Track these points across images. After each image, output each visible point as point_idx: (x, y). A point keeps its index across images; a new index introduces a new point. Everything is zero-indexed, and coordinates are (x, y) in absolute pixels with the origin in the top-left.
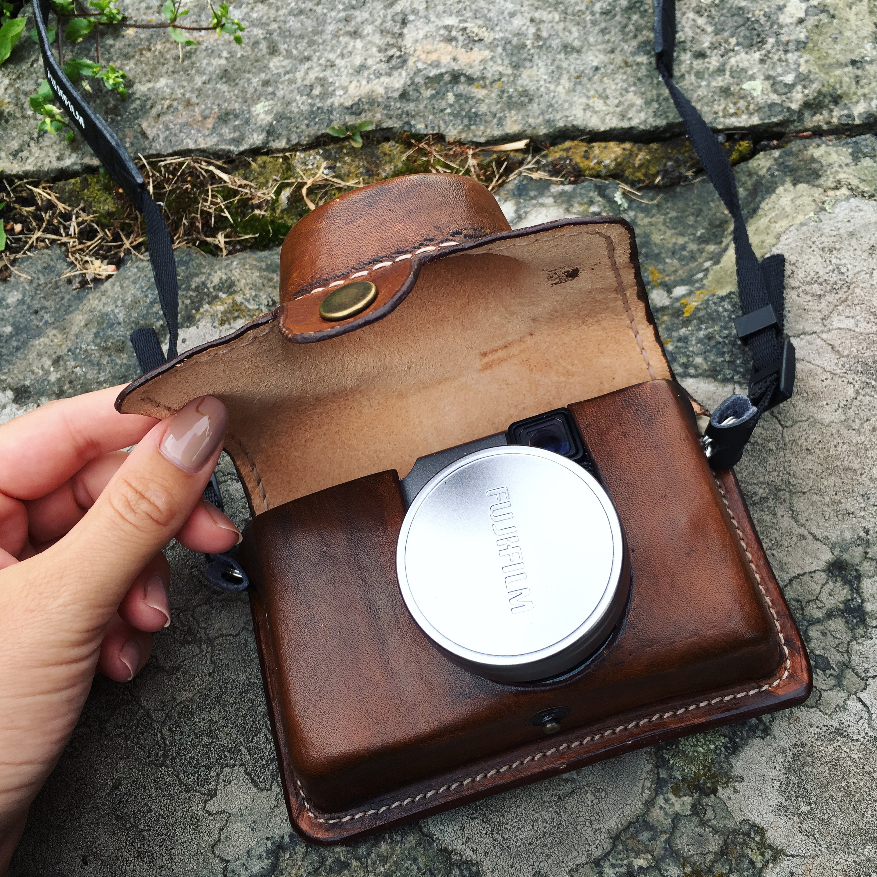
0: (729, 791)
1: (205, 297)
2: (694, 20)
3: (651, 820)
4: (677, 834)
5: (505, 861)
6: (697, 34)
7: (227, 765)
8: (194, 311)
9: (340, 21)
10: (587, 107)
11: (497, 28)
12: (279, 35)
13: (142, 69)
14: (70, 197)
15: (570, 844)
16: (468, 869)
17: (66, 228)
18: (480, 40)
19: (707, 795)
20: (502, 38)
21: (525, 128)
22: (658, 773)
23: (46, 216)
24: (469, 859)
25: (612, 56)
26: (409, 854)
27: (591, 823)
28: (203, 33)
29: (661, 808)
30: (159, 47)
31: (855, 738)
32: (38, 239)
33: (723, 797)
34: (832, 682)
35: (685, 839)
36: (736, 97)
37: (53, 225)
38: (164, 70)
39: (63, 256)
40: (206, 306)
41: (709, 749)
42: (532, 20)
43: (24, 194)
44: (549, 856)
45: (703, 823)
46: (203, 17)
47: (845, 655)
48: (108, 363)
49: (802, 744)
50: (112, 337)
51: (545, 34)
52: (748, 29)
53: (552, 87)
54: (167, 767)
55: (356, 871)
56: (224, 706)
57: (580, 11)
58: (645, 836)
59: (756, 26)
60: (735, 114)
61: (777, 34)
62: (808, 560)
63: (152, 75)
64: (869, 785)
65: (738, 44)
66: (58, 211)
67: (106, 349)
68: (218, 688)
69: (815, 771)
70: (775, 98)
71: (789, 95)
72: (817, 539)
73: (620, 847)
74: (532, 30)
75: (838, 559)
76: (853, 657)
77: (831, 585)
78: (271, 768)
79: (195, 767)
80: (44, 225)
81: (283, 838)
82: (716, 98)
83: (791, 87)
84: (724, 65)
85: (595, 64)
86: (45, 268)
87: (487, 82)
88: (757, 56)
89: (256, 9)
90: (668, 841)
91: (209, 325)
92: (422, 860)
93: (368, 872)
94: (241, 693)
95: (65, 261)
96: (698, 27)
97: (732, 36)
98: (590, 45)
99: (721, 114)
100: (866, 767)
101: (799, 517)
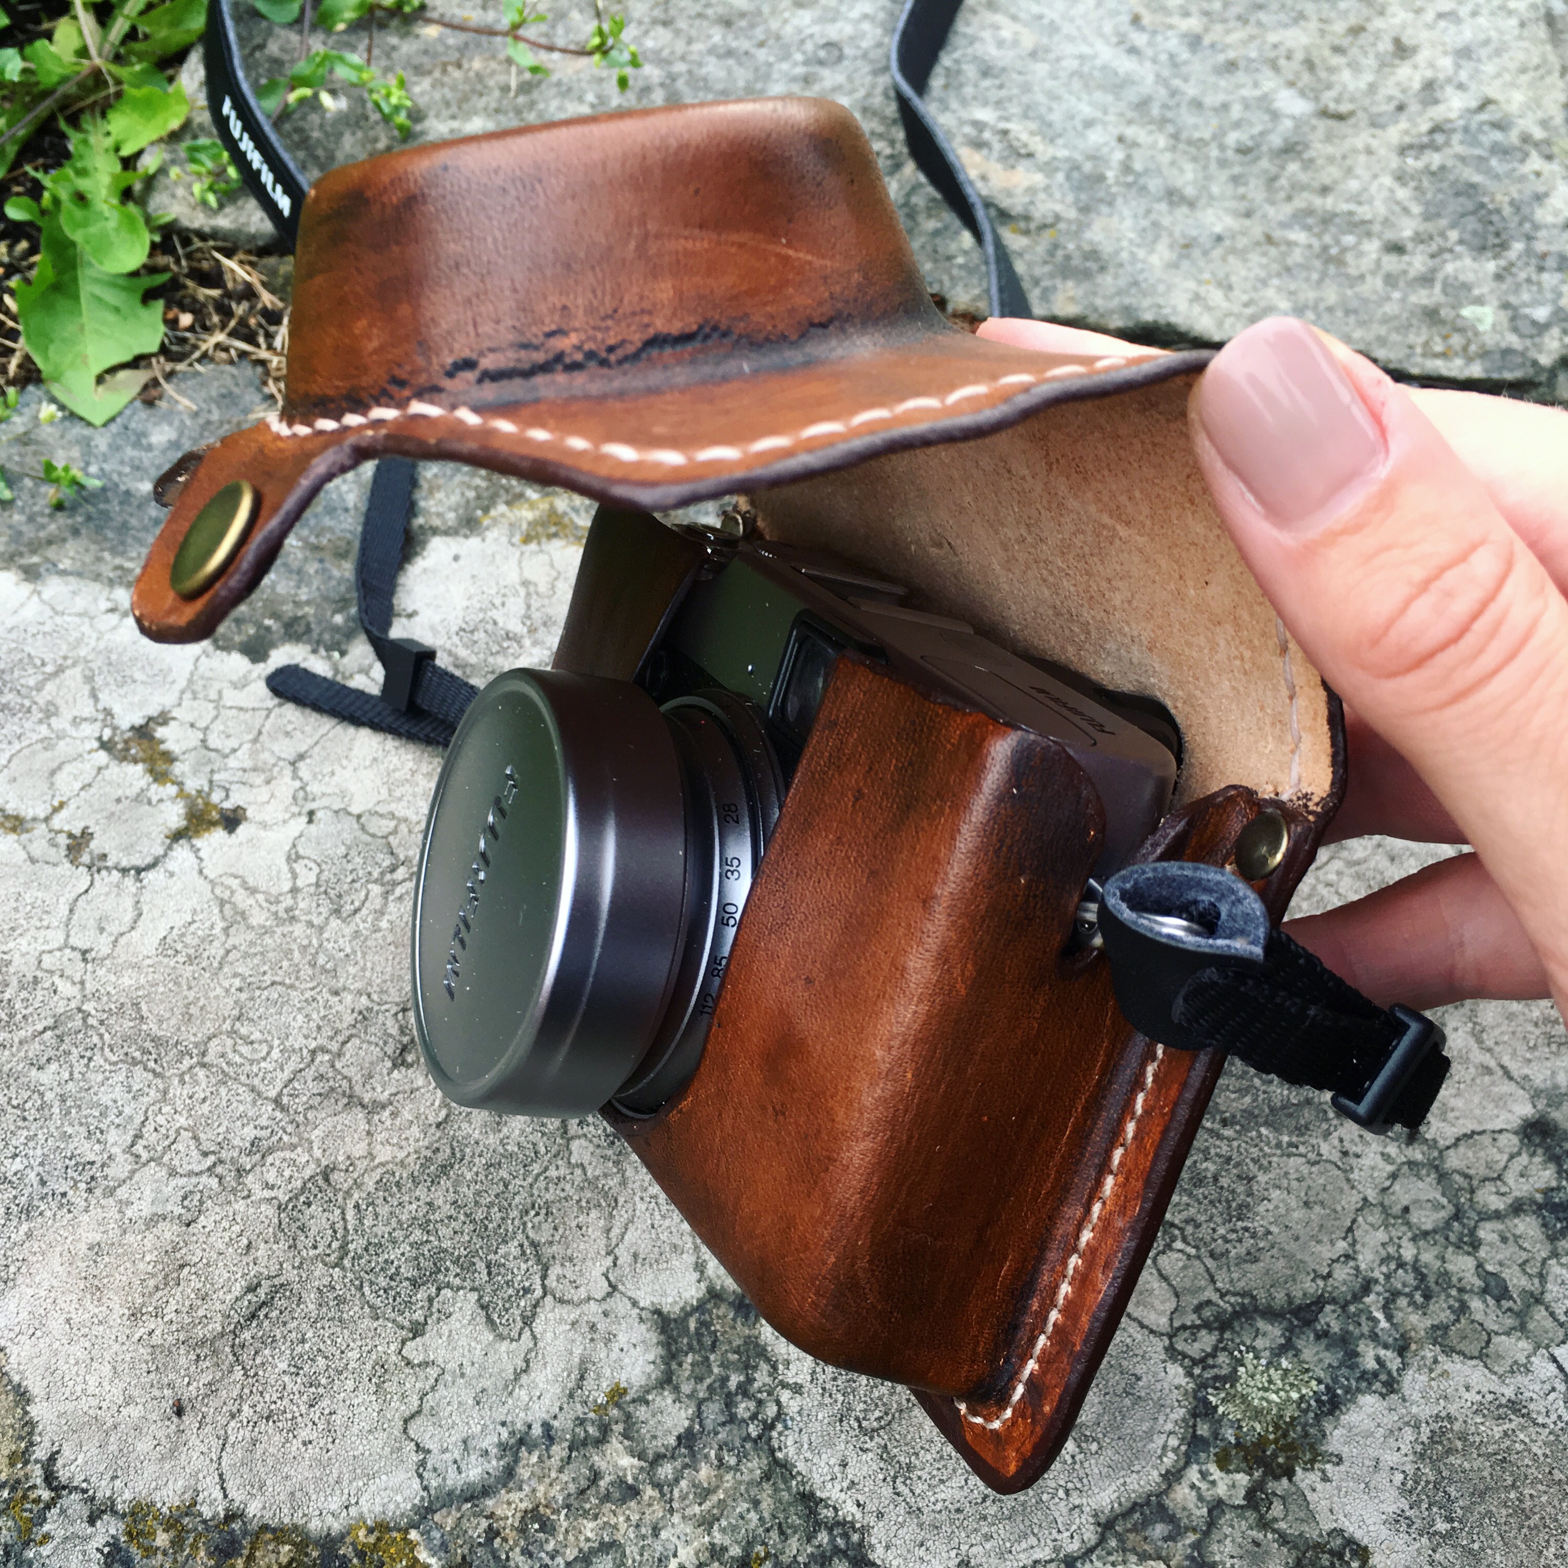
0: (1313, 1477)
1: (502, 492)
2: (1392, 191)
3: (1171, 1505)
4: (1216, 1535)
5: (910, 1531)
6: (1393, 213)
7: (448, 1285)
8: (479, 513)
9: (794, 79)
10: (1196, 298)
11: (1060, 141)
12: (688, 83)
13: (443, 97)
14: (285, 285)
15: (1027, 1523)
16: (845, 1536)
17: (269, 337)
18: (1030, 155)
19: (1277, 1478)
20: (1067, 160)
21: (1087, 312)
22: (1194, 1426)
23: (240, 309)
24: (849, 1518)
25: (1247, 222)
26: (747, 1491)
27: (1067, 1492)
28: (556, 56)
29: (1193, 1486)
30: (477, 64)
31: (1540, 1420)
32: (218, 346)
33: (1303, 1485)
34: (1509, 1321)
35: (1229, 1547)
36: (1448, 327)
37: (247, 326)
38: (481, 103)
39: (257, 382)
40: (502, 508)
41: (1289, 1399)
42: (1121, 139)
43: (205, 265)
44: (988, 1537)
45: (1264, 1524)
46: (560, 30)
47: (1536, 1281)
48: (316, 572)
49: (1449, 1416)
50: (331, 530)
51: (1138, 166)
52: (1480, 220)
53: (1141, 253)
54: (343, 1269)
55: (650, 1505)
56: (456, 1184)
57: (1201, 140)
58: (1159, 1530)
59: (1495, 218)
60: (1444, 355)
61: (1529, 238)
62: (1490, 1109)
63: (460, 108)
64: (1556, 1503)
65: (1461, 242)
66: (260, 306)
67: (316, 548)
68: (448, 1151)
69: (1467, 1465)
70: (1513, 341)
71: (1537, 340)
72: (1511, 1078)
73: (1113, 1543)
74: (1119, 155)
75: (1542, 1116)
76: (1549, 1286)
77: (1524, 1159)
78: (522, 1303)
79: (391, 1279)
80: (233, 323)
81: (530, 1427)
82: (1415, 322)
83: (1541, 328)
84: (1434, 271)
85: (1218, 229)
86: (223, 396)
87: (1033, 226)
88: (1491, 266)
89: (652, 34)
90: (1196, 1546)
91: (504, 539)
92: (767, 1505)
93: (672, 1511)
94: (489, 1166)
95: (259, 390)
96: (1398, 203)
97: (1453, 226)
98: (1211, 197)
99: (1419, 350)
100: (1556, 1471)
101: (1485, 1036)
